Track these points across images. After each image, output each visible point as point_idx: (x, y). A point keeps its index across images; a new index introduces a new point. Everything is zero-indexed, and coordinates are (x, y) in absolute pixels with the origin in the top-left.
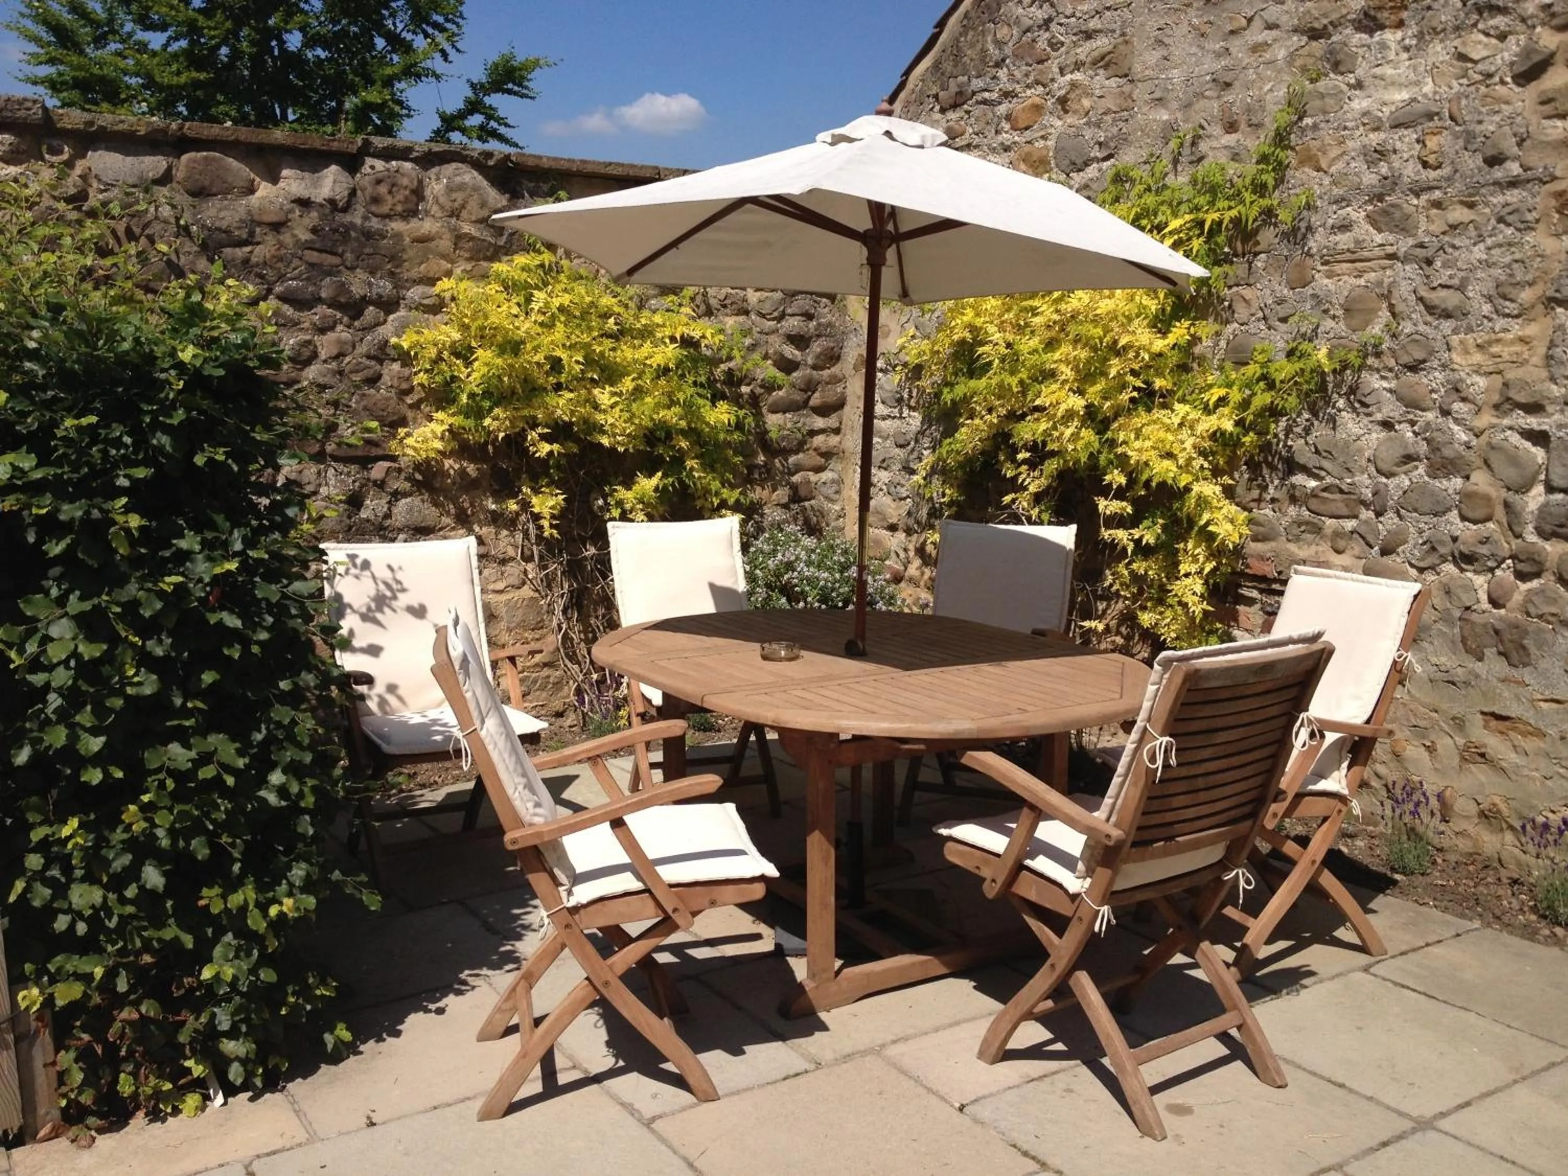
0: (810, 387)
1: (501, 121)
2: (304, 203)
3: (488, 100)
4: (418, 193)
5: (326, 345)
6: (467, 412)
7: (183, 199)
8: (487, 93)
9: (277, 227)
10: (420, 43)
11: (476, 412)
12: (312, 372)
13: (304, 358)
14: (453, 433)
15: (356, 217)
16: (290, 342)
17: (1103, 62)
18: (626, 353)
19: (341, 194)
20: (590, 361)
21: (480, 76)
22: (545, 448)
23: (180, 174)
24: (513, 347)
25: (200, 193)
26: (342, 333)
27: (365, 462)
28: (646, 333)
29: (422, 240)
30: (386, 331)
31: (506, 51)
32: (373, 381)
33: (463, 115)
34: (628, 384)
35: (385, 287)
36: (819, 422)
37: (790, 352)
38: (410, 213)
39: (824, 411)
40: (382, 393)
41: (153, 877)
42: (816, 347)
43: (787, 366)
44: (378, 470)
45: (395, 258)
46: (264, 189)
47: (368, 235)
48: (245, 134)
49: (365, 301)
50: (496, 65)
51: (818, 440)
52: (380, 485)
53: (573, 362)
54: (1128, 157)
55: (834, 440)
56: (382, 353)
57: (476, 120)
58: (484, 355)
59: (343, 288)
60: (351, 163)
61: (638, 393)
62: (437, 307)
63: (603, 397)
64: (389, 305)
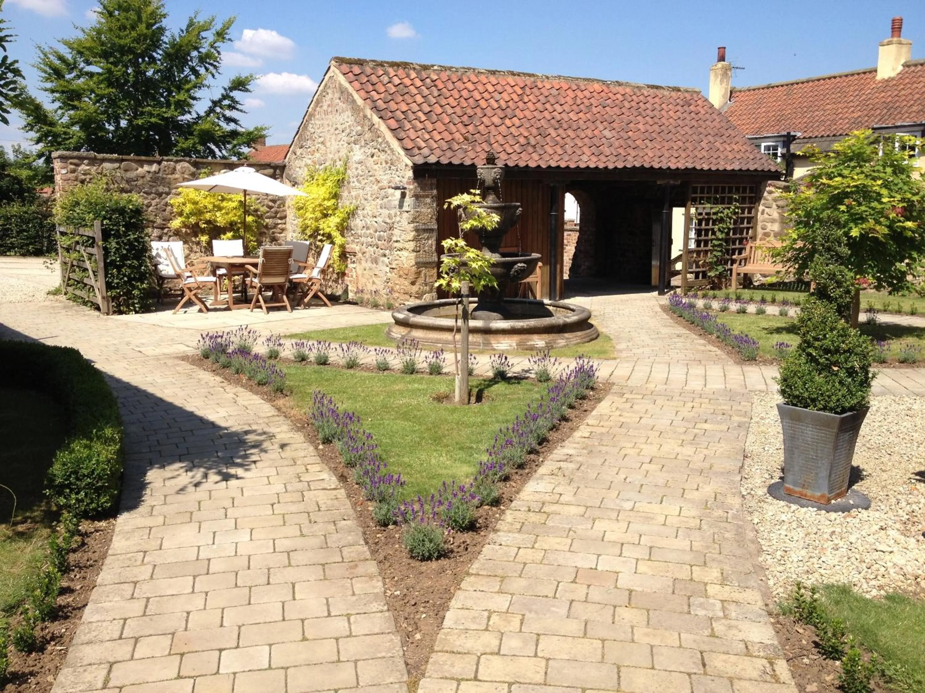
0: (276, 213)
1: (237, 102)
2: (149, 172)
3: (232, 94)
4: (174, 169)
5: (154, 203)
6: (186, 218)
7: (122, 172)
8: (231, 91)
9: (143, 177)
10: (202, 71)
11: (188, 217)
12: (151, 209)
13: (148, 206)
14: (183, 222)
15: (160, 175)
16: (146, 202)
17: (323, 143)
18: (225, 204)
19: (157, 170)
20: (214, 206)
21: (227, 85)
22: (203, 226)
23: (122, 166)
24: (195, 203)
25: (126, 171)
26: (157, 200)
27: (163, 229)
28: (230, 200)
29: (176, 179)
30: (167, 200)
31: (237, 75)
32: (164, 210)
33: (220, 101)
34: (224, 211)
35: (167, 190)
36: (280, 221)
37: (271, 204)
38: (173, 173)
39: (281, 218)
40: (167, 213)
41: (126, 279)
42: (278, 203)
43: (270, 207)
44: (166, 231)
45: (169, 183)
46: (140, 169)
47: (163, 178)
48: (136, 158)
49: (162, 193)
50: (234, 81)
51: (280, 226)
52: (166, 234)
53: (210, 207)
54: (327, 164)
55: (284, 226)
56: (166, 204)
57: (226, 102)
58: (188, 205)
59: (157, 190)
60: (159, 163)
61: (227, 214)
62: (179, 194)
63: (218, 214)
64: (168, 194)
